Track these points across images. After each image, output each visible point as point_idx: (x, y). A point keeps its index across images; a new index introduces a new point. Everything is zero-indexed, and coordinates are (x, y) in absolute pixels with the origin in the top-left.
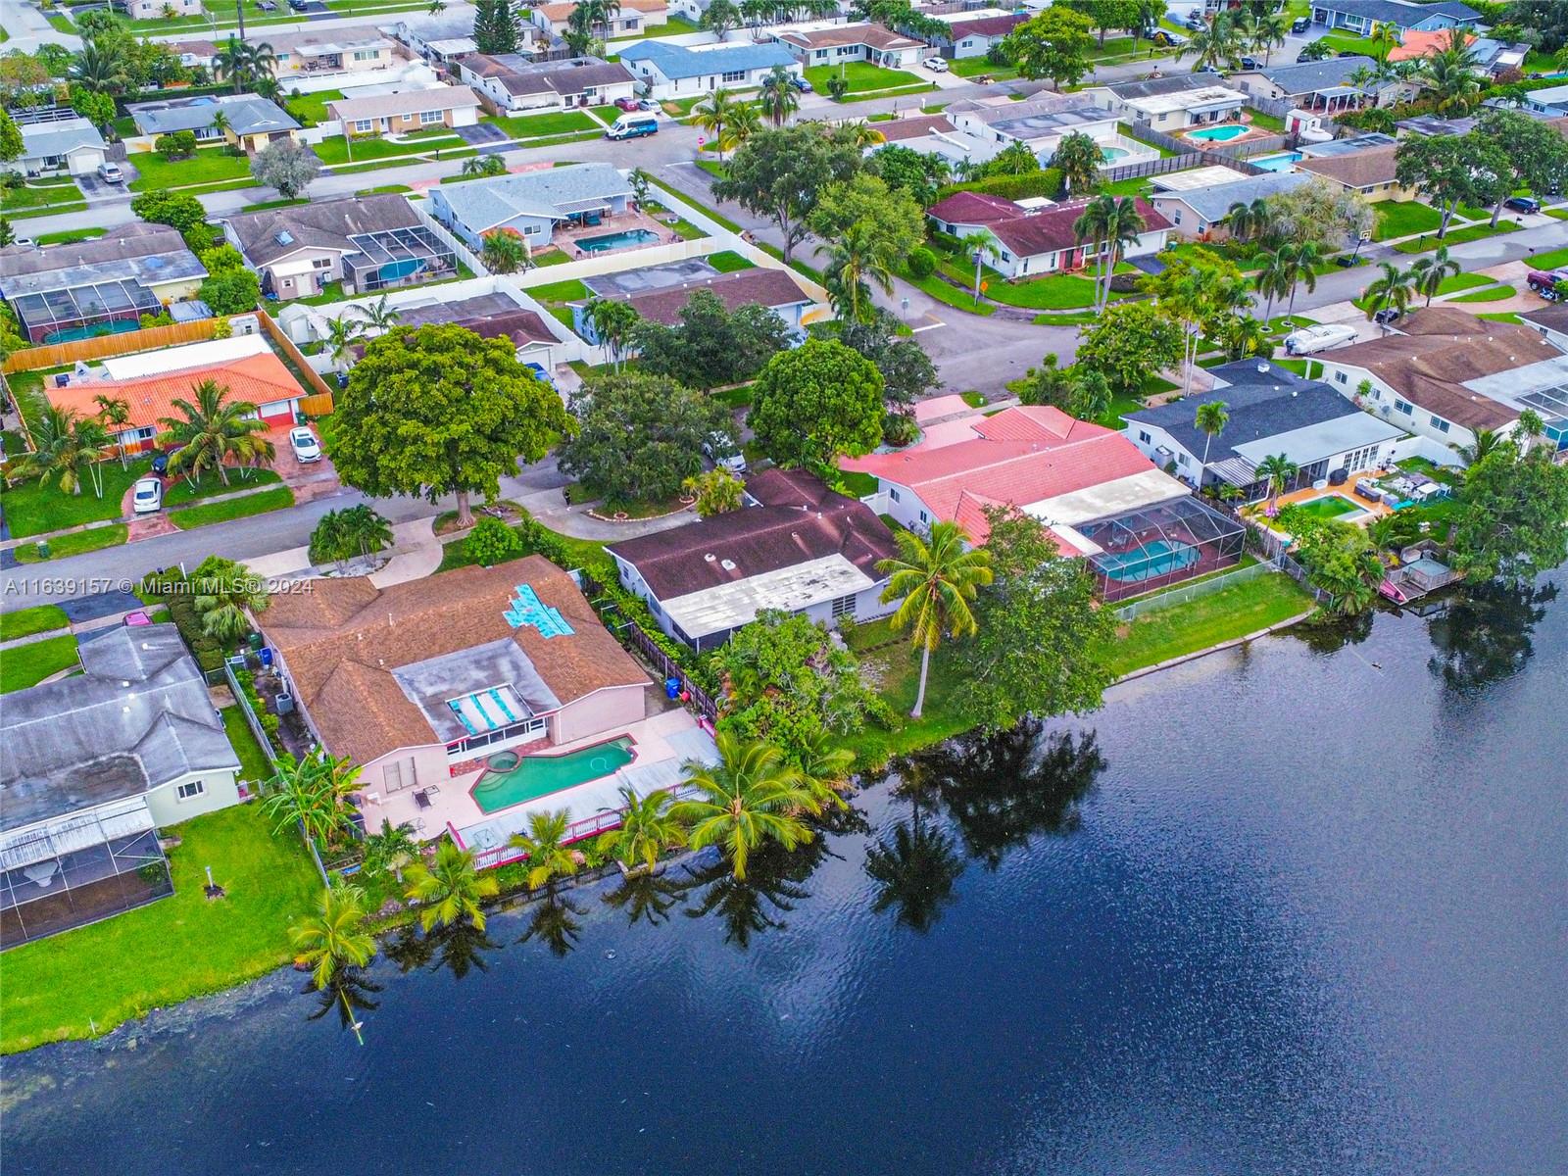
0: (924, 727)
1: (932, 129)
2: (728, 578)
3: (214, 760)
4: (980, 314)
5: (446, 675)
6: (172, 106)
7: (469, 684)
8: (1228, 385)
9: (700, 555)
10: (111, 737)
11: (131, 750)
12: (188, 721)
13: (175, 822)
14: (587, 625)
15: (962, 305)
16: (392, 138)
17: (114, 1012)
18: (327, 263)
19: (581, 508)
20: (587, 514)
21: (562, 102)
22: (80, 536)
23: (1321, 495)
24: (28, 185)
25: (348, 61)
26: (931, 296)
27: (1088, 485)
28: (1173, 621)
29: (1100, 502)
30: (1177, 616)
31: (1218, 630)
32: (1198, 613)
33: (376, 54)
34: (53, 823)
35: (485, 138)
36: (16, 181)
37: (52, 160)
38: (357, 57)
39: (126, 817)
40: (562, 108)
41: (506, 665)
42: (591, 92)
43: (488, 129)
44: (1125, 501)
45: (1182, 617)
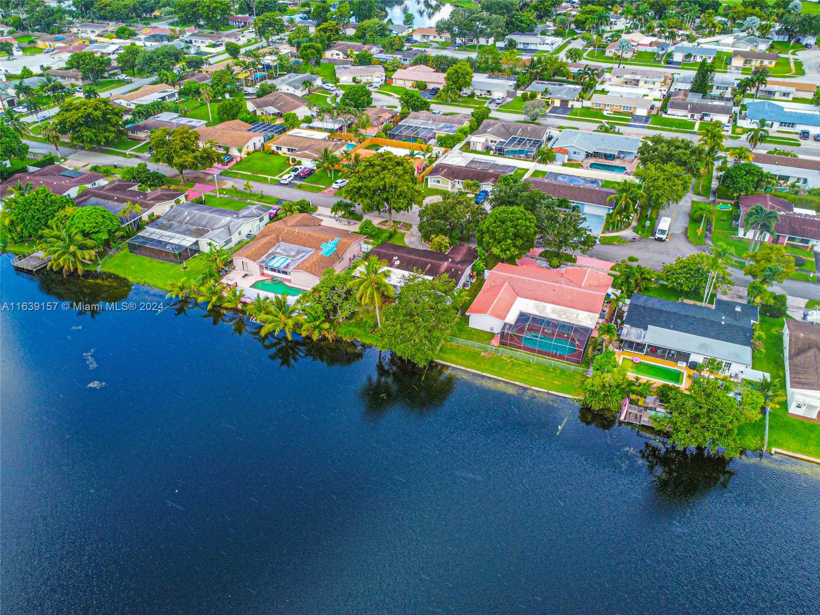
3: (217, 239)
4: (692, 243)
11: (212, 230)
13: (202, 251)
15: (690, 238)
16: (605, 113)
18: (495, 142)
21: (689, 116)
22: (313, 187)
23: (676, 368)
24: (476, 98)
25: (641, 83)
26: (687, 229)
27: (558, 304)
28: (513, 365)
29: (550, 311)
30: (518, 364)
31: (525, 378)
32: (528, 368)
33: (654, 83)
34: (178, 235)
35: (640, 121)
36: (472, 95)
37: (489, 92)
38: (646, 82)
39: (187, 241)
40: (688, 118)
41: (303, 254)
42: (707, 115)
43: (647, 119)
44: (560, 316)
45: (520, 365)
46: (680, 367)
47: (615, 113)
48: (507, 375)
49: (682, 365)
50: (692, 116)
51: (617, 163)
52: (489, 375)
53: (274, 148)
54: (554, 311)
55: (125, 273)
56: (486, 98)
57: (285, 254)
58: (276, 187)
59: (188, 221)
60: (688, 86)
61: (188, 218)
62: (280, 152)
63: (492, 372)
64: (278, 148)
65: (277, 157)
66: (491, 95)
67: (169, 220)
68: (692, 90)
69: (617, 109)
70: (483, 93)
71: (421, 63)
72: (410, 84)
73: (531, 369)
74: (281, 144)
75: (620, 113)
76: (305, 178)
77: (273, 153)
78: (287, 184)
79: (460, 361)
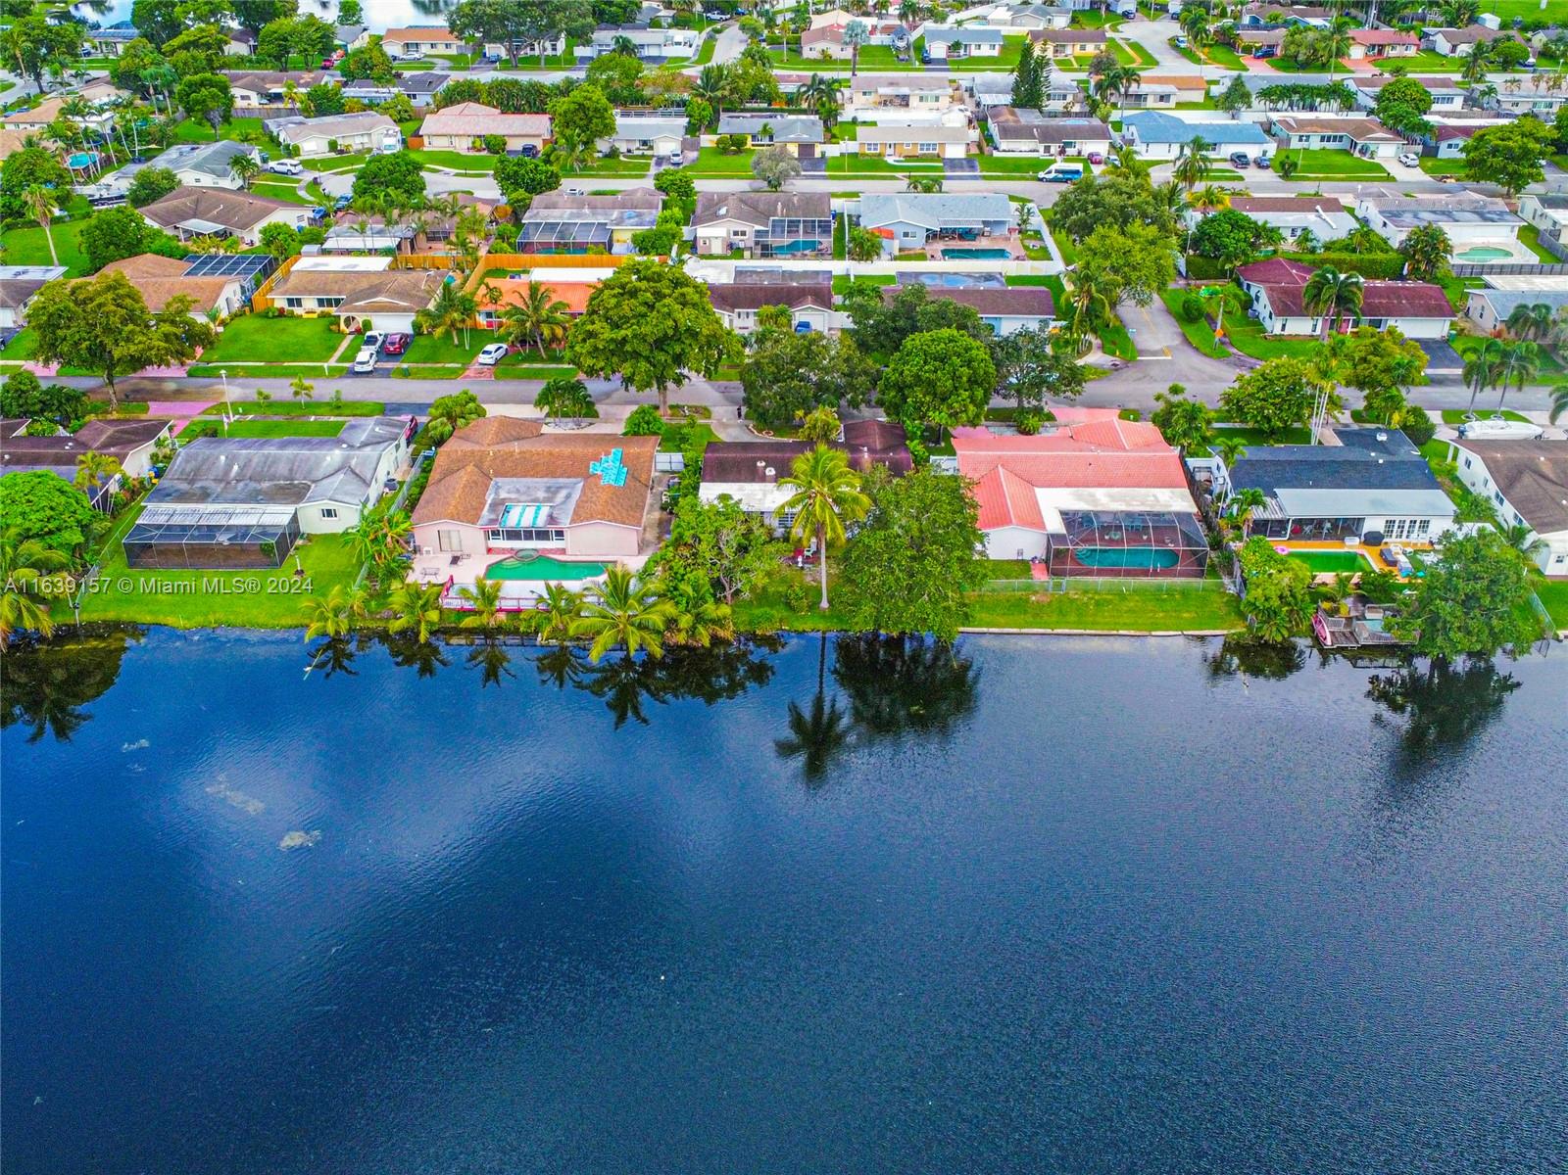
0: (824, 617)
1: (1318, 207)
2: (763, 479)
3: (347, 499)
4: (1211, 357)
5: (522, 490)
6: (752, 117)
7: (529, 498)
8: (1341, 444)
9: (755, 460)
10: (310, 472)
11: (314, 482)
12: (357, 475)
13: (318, 533)
14: (638, 484)
15: (1202, 348)
16: (890, 160)
17: (200, 619)
18: (744, 233)
19: (747, 422)
20: (747, 426)
21: (1042, 149)
22: (436, 370)
23: (1346, 550)
24: (622, 158)
25: (914, 101)
26: (1184, 335)
27: (1111, 486)
28: (1097, 603)
29: (1106, 500)
30: (1105, 600)
31: (1132, 621)
32: (1127, 603)
33: (937, 99)
34: (240, 507)
35: (962, 168)
36: (613, 154)
37: (645, 143)
38: (921, 99)
39: (277, 515)
40: (1041, 154)
41: (563, 493)
42: (1069, 145)
43: (969, 163)
44: (1129, 505)
45: (1109, 602)
46: (1351, 547)
47: (909, 158)
48: (1098, 623)
49: (1352, 544)
50: (1047, 149)
51: (983, 243)
52: (1067, 631)
53: (280, 302)
54: (1113, 498)
55: (151, 612)
56: (643, 156)
57: (523, 498)
58: (349, 381)
59: (238, 474)
60: (1007, 99)
61: (236, 468)
62: (297, 311)
63: (1067, 625)
64: (291, 302)
65: (295, 322)
66: (651, 148)
67: (192, 482)
68: (1015, 104)
69: (908, 150)
70: (634, 146)
71: (464, 100)
72: (467, 143)
73: (1132, 604)
74: (301, 292)
75: (916, 158)
76: (400, 354)
77: (281, 313)
78: (371, 372)
79: (1002, 621)
